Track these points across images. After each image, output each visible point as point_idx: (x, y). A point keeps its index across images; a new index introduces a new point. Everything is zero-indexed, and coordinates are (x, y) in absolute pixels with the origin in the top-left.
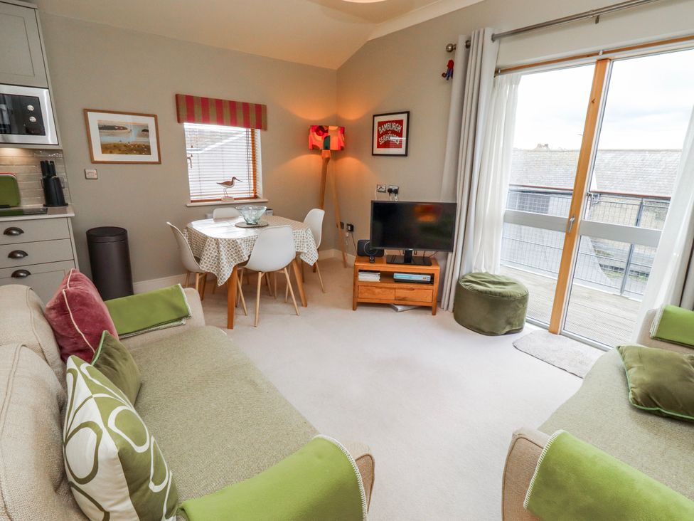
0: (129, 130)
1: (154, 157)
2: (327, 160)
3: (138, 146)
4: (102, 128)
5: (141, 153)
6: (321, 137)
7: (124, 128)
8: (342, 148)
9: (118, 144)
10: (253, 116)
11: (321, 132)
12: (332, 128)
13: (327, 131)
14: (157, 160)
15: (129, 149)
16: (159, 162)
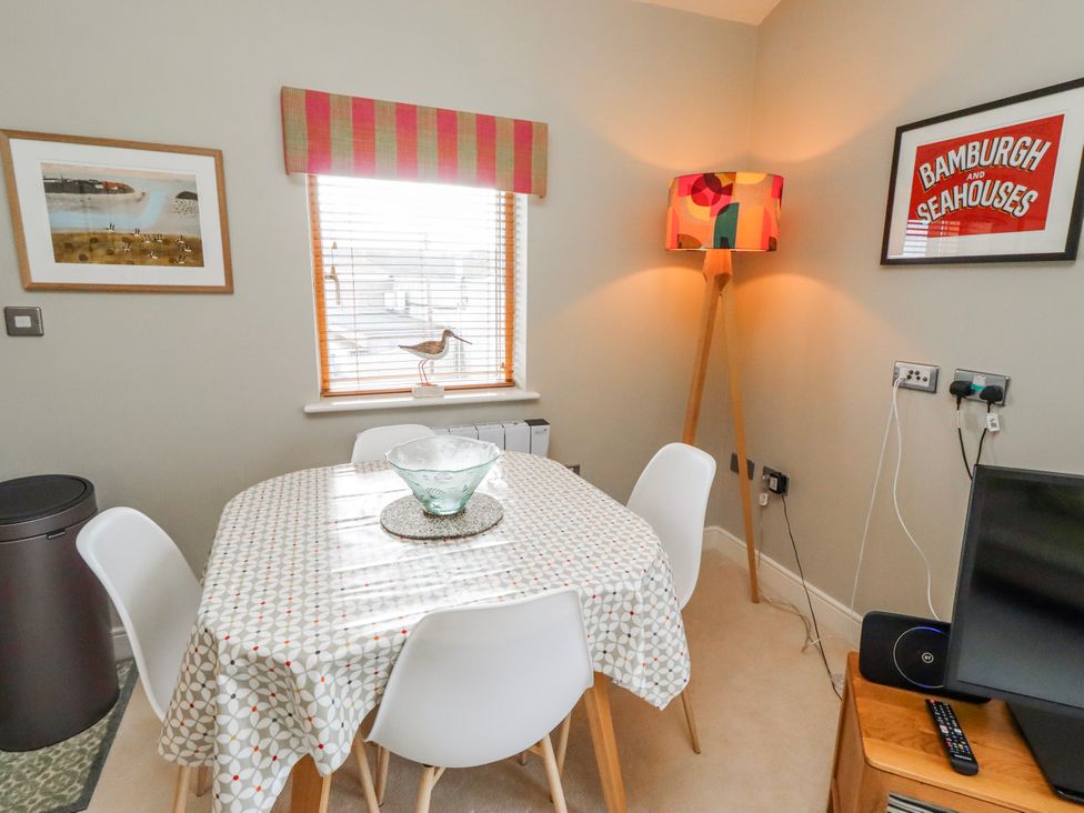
0: (137, 194)
1: (210, 272)
2: (721, 280)
3: (166, 241)
4: (55, 187)
5: (172, 262)
6: (707, 209)
7: (124, 189)
8: (772, 245)
9: (105, 235)
10: (505, 150)
11: (708, 192)
12: (743, 179)
13: (729, 190)
14: (221, 282)
15: (136, 249)
16: (228, 289)
